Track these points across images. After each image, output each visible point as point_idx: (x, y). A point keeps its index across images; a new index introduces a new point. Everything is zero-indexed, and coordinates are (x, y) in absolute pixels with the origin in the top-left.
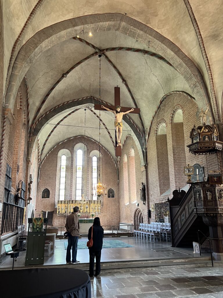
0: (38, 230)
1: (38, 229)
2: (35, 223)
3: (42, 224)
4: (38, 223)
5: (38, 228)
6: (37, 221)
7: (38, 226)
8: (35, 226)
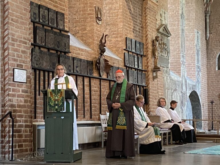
0: (57, 109)
1: (57, 107)
2: (52, 97)
3: (62, 100)
4: (56, 98)
5: (57, 105)
6: (55, 94)
7: (56, 102)
8: (52, 102)
